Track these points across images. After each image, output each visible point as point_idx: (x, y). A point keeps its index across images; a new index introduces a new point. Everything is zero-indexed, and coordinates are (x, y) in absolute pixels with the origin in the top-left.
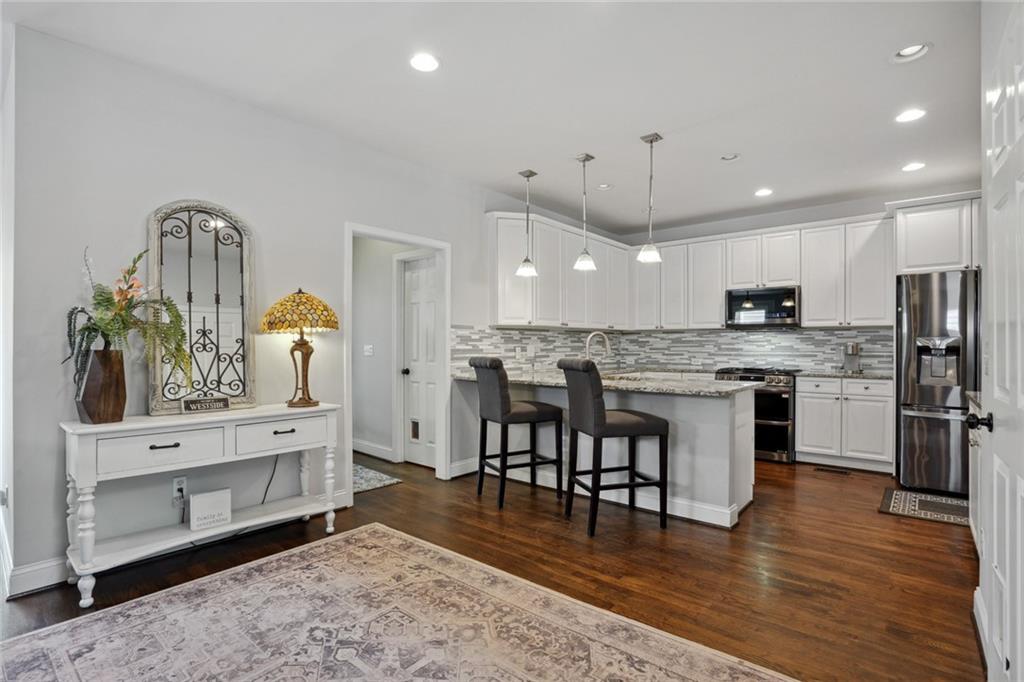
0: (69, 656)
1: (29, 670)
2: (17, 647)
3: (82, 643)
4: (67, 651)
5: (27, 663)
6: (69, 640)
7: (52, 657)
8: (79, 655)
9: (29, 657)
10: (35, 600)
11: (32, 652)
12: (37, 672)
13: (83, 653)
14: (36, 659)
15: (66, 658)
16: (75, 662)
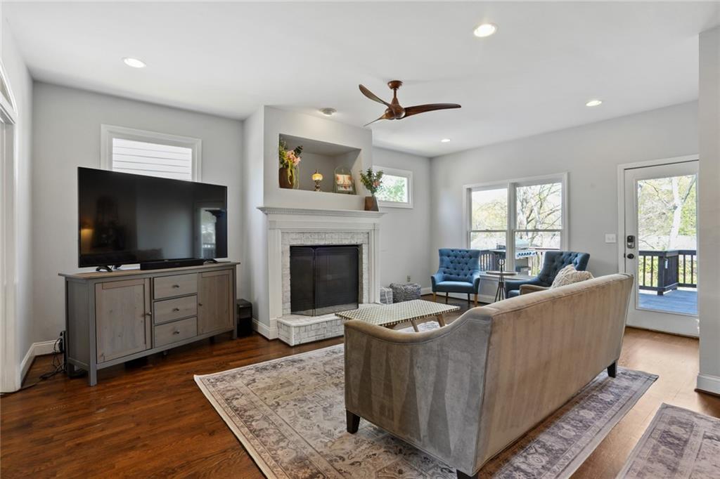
0: (704, 435)
1: (680, 426)
2: (682, 413)
3: (717, 433)
4: (705, 432)
5: (681, 423)
6: (712, 428)
7: (695, 429)
8: (710, 438)
9: (684, 421)
10: (711, 398)
11: (687, 420)
12: (682, 429)
13: (713, 439)
14: (687, 424)
15: (702, 434)
16: (705, 440)
